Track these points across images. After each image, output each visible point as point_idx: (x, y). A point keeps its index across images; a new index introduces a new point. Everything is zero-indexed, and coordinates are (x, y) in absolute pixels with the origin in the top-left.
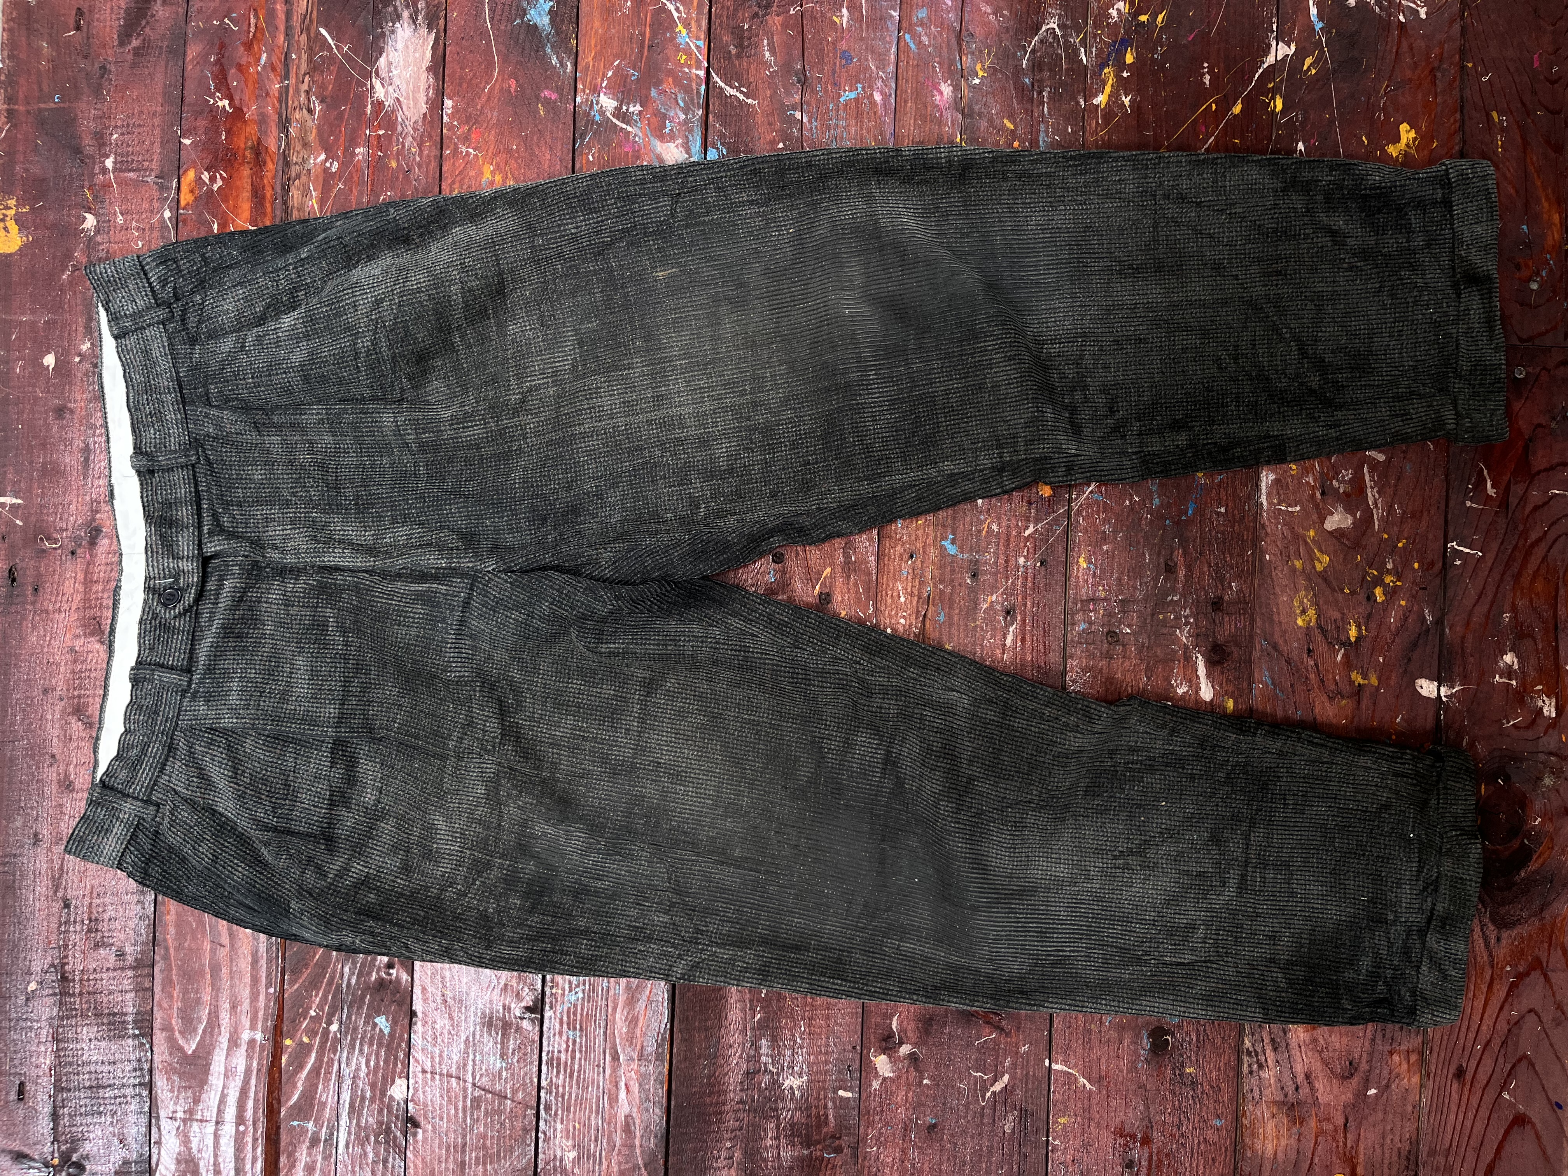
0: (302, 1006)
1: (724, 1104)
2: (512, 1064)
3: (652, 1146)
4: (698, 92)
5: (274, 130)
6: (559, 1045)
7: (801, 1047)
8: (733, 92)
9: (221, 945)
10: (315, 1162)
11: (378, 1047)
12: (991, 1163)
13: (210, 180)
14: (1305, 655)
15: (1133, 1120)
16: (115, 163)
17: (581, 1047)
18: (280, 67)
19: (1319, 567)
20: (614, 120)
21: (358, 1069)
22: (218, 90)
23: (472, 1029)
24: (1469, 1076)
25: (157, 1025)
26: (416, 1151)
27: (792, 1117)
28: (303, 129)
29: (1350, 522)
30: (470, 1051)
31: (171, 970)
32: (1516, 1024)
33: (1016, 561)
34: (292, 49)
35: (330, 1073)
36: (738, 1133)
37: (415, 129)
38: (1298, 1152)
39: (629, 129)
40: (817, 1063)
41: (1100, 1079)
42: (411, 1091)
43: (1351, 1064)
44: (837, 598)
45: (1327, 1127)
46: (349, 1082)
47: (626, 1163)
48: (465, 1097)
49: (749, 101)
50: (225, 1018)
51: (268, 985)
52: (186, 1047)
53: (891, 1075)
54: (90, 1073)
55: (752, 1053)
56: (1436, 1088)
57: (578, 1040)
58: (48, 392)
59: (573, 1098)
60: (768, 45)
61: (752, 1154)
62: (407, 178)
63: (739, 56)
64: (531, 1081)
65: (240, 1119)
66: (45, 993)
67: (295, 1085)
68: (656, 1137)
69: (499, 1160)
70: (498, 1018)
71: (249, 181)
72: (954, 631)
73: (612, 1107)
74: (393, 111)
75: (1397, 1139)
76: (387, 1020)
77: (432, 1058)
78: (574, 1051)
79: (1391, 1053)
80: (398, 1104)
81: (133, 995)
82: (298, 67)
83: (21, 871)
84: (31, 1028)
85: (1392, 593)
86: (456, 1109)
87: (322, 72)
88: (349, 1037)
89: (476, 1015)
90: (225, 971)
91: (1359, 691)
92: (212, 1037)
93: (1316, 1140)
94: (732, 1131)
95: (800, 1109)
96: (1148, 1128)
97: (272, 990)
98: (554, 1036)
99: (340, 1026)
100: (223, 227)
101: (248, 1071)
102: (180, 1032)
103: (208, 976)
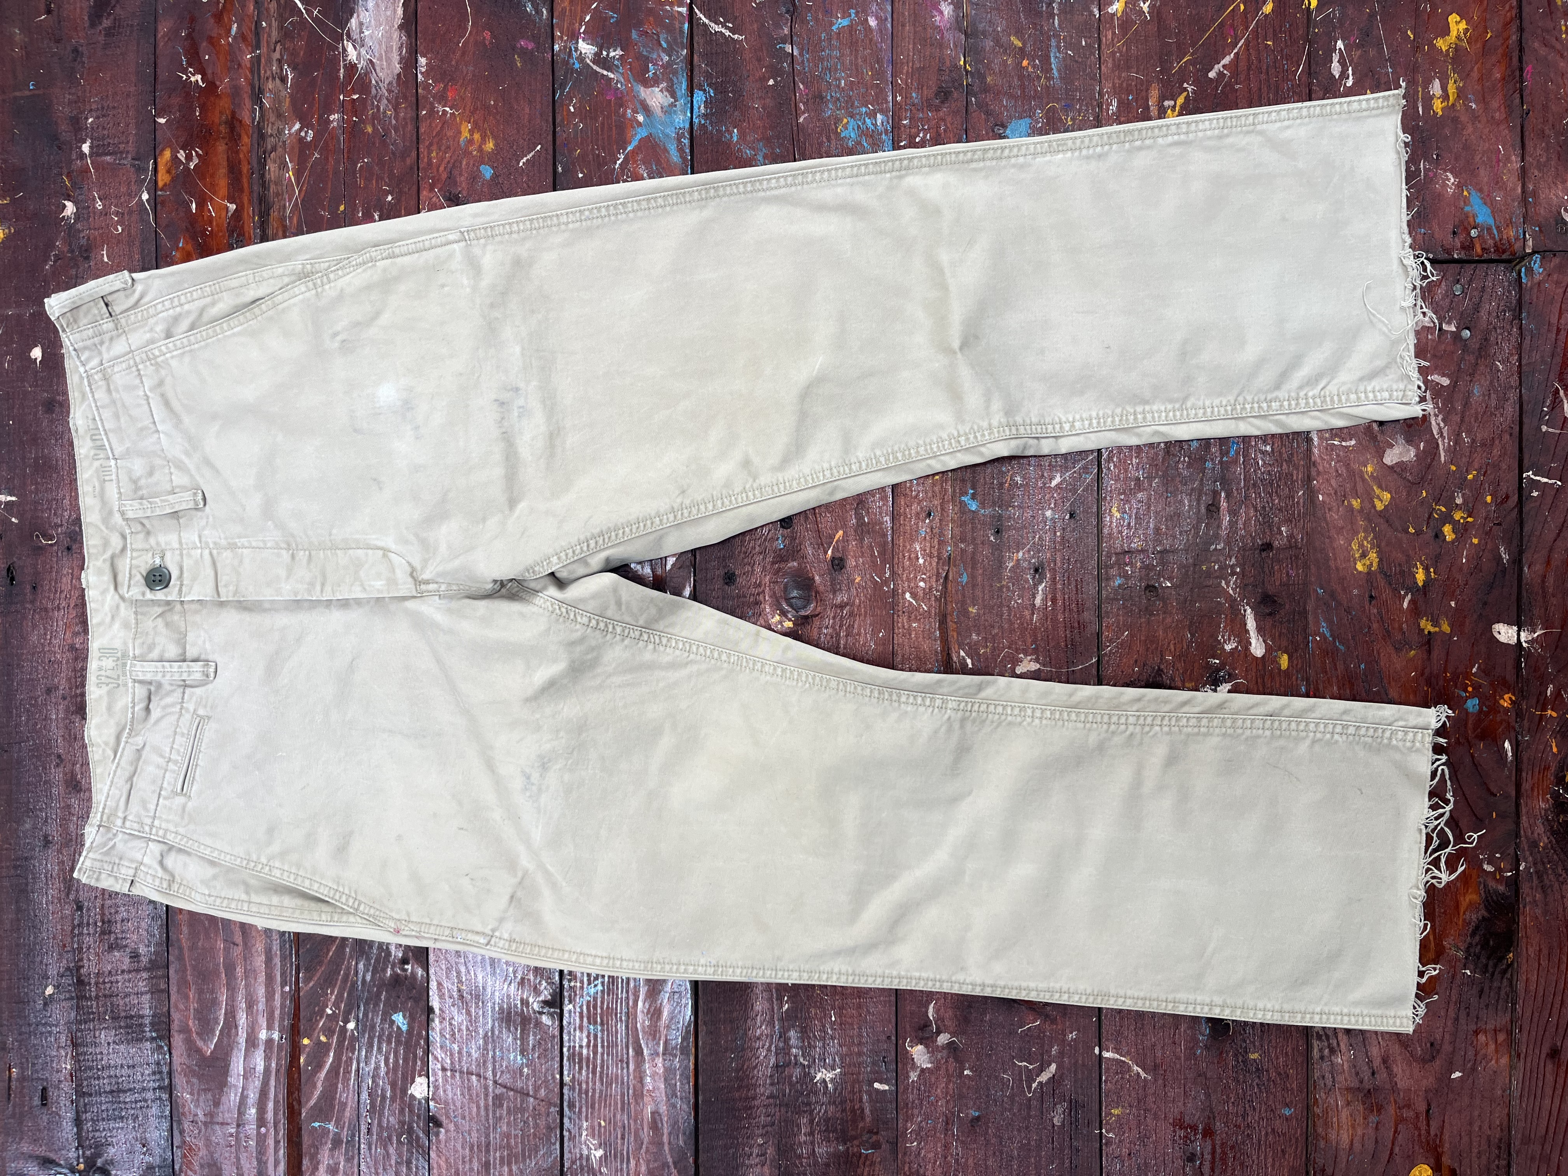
0: (317, 1004)
1: (754, 1098)
2: (533, 1060)
3: (681, 1143)
4: (681, 31)
5: (248, 102)
6: (581, 1039)
7: (833, 1038)
8: (718, 28)
9: (234, 944)
10: (337, 1164)
11: (396, 1045)
12: (1040, 1158)
13: (186, 158)
14: (1367, 603)
15: (1193, 1111)
16: (91, 147)
18: (251, 37)
19: (1379, 506)
20: (595, 67)
21: (377, 1068)
22: (190, 64)
23: (490, 1026)
25: (175, 1026)
26: (439, 1152)
27: (826, 1112)
28: (277, 100)
29: (1411, 454)
30: (490, 1048)
31: (186, 970)
33: (1044, 515)
34: (262, 17)
35: (349, 1072)
36: (769, 1129)
37: (389, 91)
38: (1377, 1142)
39: (611, 75)
40: (850, 1054)
41: (1156, 1067)
42: (431, 1089)
43: (1432, 1044)
44: (851, 562)
45: (1407, 1114)
46: (369, 1081)
47: (655, 1161)
48: (486, 1095)
49: (736, 37)
50: (242, 1019)
51: (283, 984)
52: (204, 1049)
53: (929, 1066)
54: (110, 1077)
55: (781, 1045)
56: (1528, 1068)
57: (599, 1035)
58: (37, 386)
59: (597, 1095)
61: (785, 1150)
62: (384, 143)
64: (554, 1078)
65: (261, 1121)
66: (62, 996)
67: (314, 1085)
68: (684, 1134)
69: (524, 1160)
70: (516, 1013)
71: (225, 157)
72: (979, 593)
73: (637, 1103)
74: (367, 74)
75: (1486, 1126)
76: (404, 1017)
77: (452, 1055)
78: (595, 1046)
79: (1476, 1033)
80: (420, 1103)
81: (148, 996)
82: (269, 36)
83: (33, 874)
84: (50, 1033)
85: (1462, 530)
86: (478, 1107)
87: (293, 38)
88: (366, 1036)
89: (493, 1010)
90: (239, 971)
91: (1429, 640)
92: (229, 1036)
93: (1396, 1129)
94: (764, 1127)
95: (834, 1103)
96: (1212, 1117)
97: (287, 989)
98: (575, 1030)
99: (357, 1025)
100: (201, 206)
101: (267, 1071)
102: (197, 1033)
103: (223, 975)
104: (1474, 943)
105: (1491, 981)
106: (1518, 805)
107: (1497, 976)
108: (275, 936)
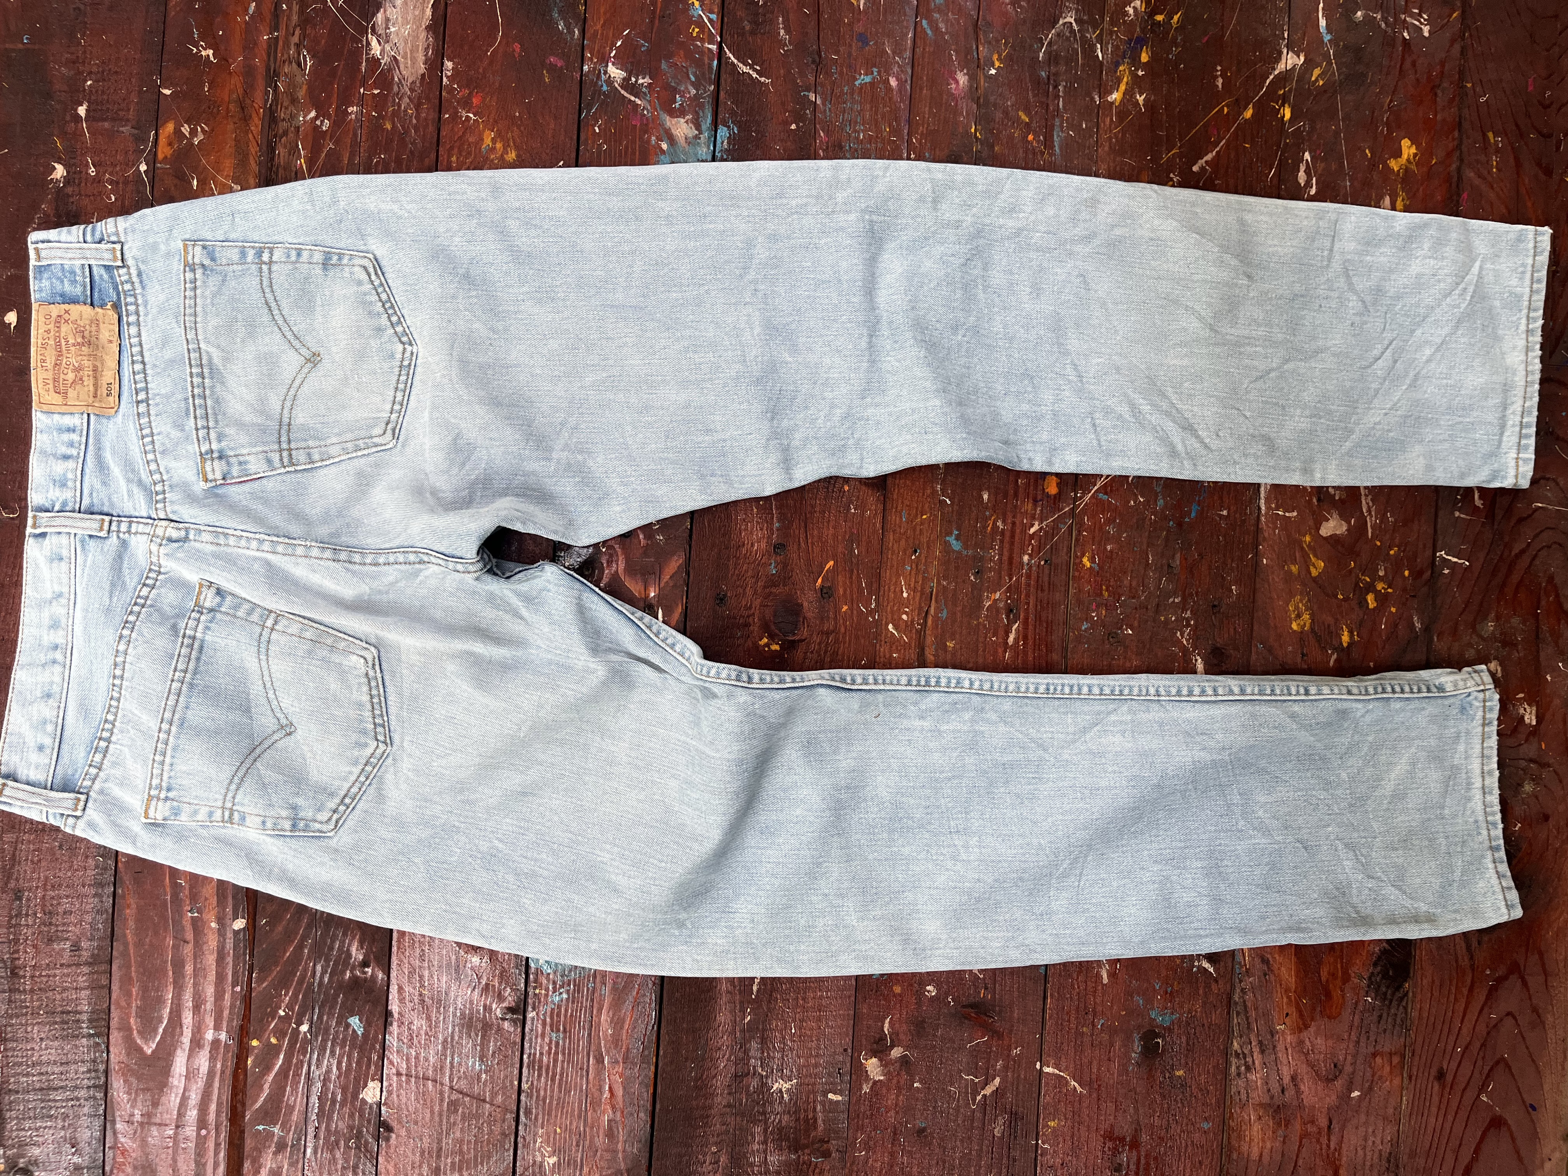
0: (270, 1006)
1: (710, 1107)
2: (492, 1066)
3: (635, 1150)
4: (710, 66)
5: (261, 83)
6: (542, 1047)
7: (792, 1050)
8: (746, 69)
9: (185, 941)
10: (281, 1168)
11: (350, 1049)
12: (980, 1167)
13: (190, 133)
15: (1122, 1124)
16: (88, 111)
17: (564, 1049)
18: (269, 18)
19: (1314, 573)
20: (623, 92)
21: (329, 1071)
22: (202, 38)
23: (450, 1031)
24: (1449, 1078)
25: (114, 1023)
26: (388, 1158)
27: (780, 1121)
28: (292, 85)
29: (1344, 528)
30: (448, 1053)
31: (130, 966)
32: (1495, 1026)
33: (1021, 558)
35: (300, 1076)
36: (724, 1137)
37: (412, 90)
38: (1283, 1155)
39: (638, 102)
40: (807, 1066)
41: (1091, 1082)
42: (384, 1093)
43: (1335, 1066)
44: (839, 592)
45: (1310, 1128)
46: (319, 1085)
47: (609, 1168)
48: (442, 1101)
49: (762, 79)
50: (188, 1018)
51: (234, 984)
52: (145, 1048)
53: (882, 1078)
54: (41, 1074)
55: (741, 1055)
56: (1417, 1090)
57: (561, 1042)
58: (9, 351)
59: (555, 1103)
60: (783, 23)
61: (738, 1159)
62: (403, 142)
63: (753, 33)
64: (512, 1084)
65: (202, 1123)
67: (261, 1089)
68: (639, 1141)
69: (476, 1166)
70: (478, 1019)
71: (233, 135)
72: (957, 628)
73: (595, 1111)
74: (390, 70)
75: (1378, 1141)
76: (361, 1020)
77: (408, 1060)
78: (556, 1053)
79: (1374, 1055)
80: (371, 1107)
82: (289, 18)
85: (1383, 600)
86: (432, 1112)
87: (315, 25)
88: (320, 1038)
89: (454, 1015)
90: (189, 969)
92: (173, 1035)
93: (1301, 1142)
94: (718, 1135)
95: (789, 1112)
96: (1137, 1131)
97: (238, 989)
98: (536, 1037)
99: (311, 1027)
100: (204, 183)
101: (211, 1073)
102: (138, 1032)
103: (171, 973)
104: (1376, 972)
105: (1389, 1008)
107: (1394, 1003)
108: (230, 935)
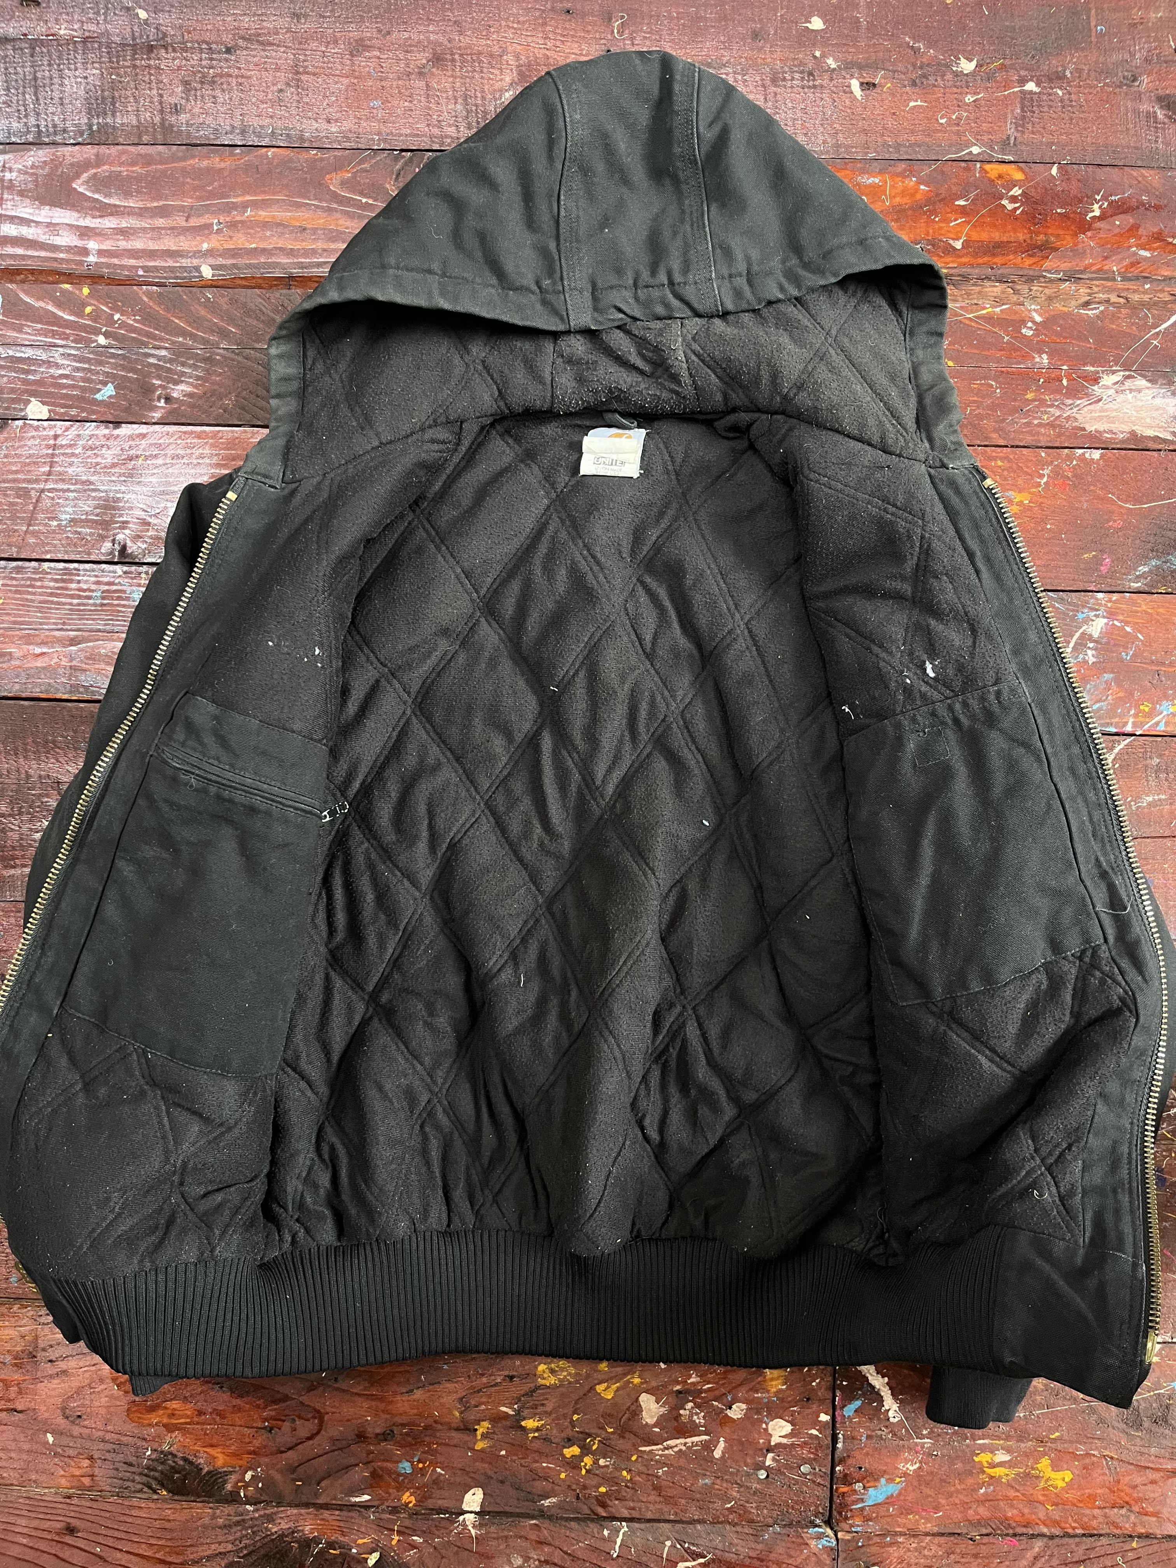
0: (124, 305)
1: (25, 757)
2: (66, 532)
4: (1107, 724)
5: (1066, 266)
6: (86, 582)
9: (188, 218)
11: (81, 387)
13: (1013, 196)
14: (507, 1373)
16: (1031, 92)
17: (84, 605)
18: (1136, 271)
19: (600, 1388)
20: (1077, 635)
21: (57, 366)
22: (1111, 203)
23: (102, 488)
24: (68, 1539)
25: (103, 149)
27: (12, 830)
28: (1067, 297)
29: (649, 1421)
30: (78, 486)
31: (161, 163)
34: (1155, 283)
35: (53, 337)
37: (1068, 418)
42: (36, 423)
43: (79, 1417)
45: (13, 1392)
46: (44, 357)
48: (29, 481)
50: (109, 223)
51: (146, 269)
52: (79, 181)
54: (51, 78)
56: (55, 1505)
57: (91, 601)
58: (782, 22)
59: (29, 597)
60: (1160, 800)
62: (1015, 410)
63: (1146, 768)
64: (48, 552)
66: (136, 28)
67: (39, 299)
70: (113, 516)
71: (1012, 239)
73: (20, 638)
74: (1087, 394)
76: (110, 397)
77: (71, 446)
78: (79, 597)
79: (91, 1458)
80: (22, 410)
81: (135, 122)
82: (1135, 291)
84: (97, 13)
85: (574, 1464)
86: (17, 472)
87: (1130, 317)
88: (91, 356)
89: (117, 492)
90: (160, 222)
91: (469, 1430)
92: (91, 210)
95: (22, 839)
97: (141, 272)
98: (96, 576)
99: (103, 347)
100: (963, 211)
101: (55, 248)
102: (95, 174)
103: (155, 204)
104: (176, 1459)
105: (141, 1474)
106: (307, 1505)
107: (145, 1479)
108: (195, 262)
